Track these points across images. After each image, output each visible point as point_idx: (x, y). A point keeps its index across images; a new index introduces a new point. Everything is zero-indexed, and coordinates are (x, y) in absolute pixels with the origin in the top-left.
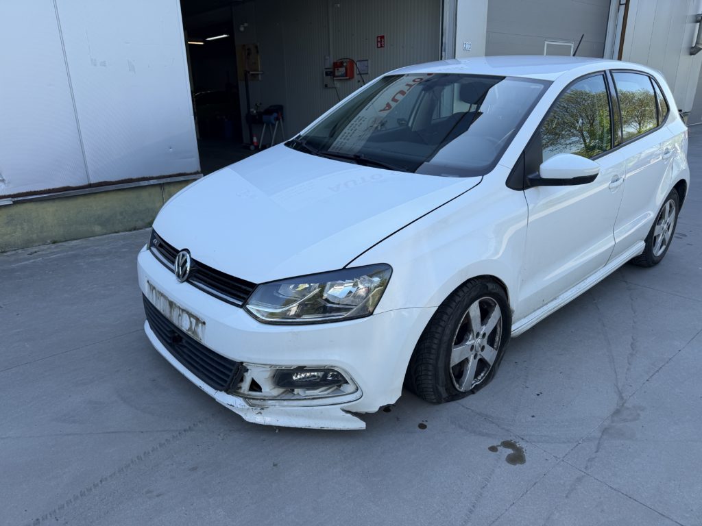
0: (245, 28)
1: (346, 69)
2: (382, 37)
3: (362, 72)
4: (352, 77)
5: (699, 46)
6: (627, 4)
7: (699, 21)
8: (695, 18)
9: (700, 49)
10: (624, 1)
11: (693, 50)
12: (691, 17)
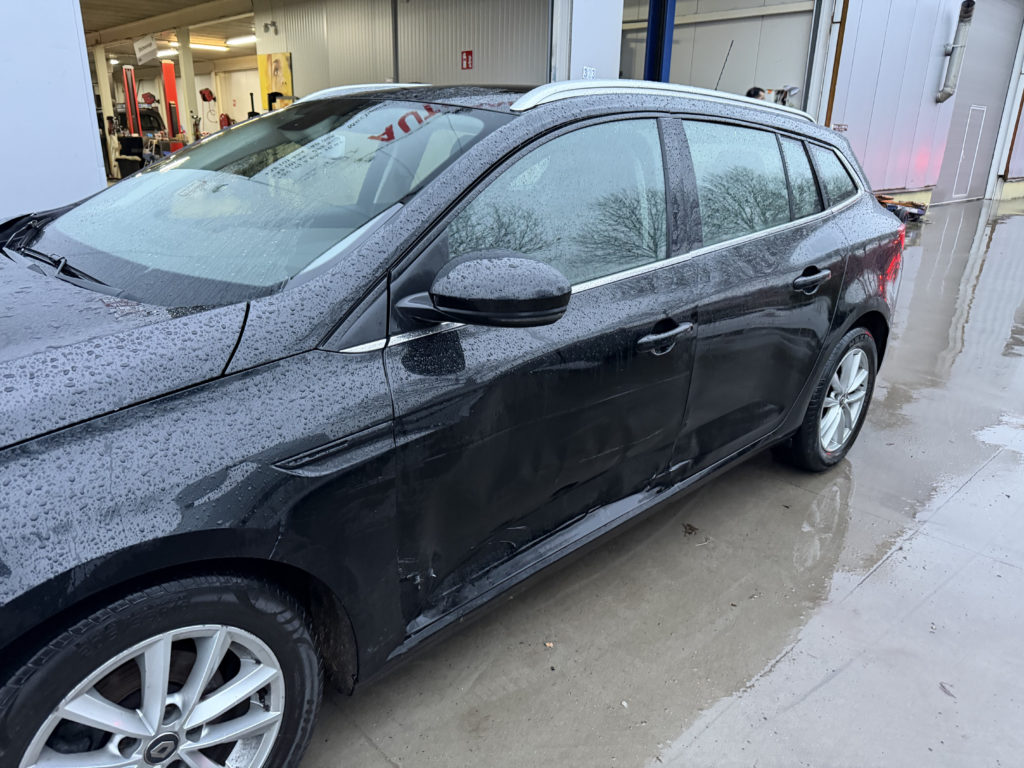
2: (469, 53)
5: (948, 90)
6: (842, 23)
7: (949, 54)
8: (943, 49)
9: (950, 95)
10: (838, 18)
11: (939, 95)
12: (937, 47)
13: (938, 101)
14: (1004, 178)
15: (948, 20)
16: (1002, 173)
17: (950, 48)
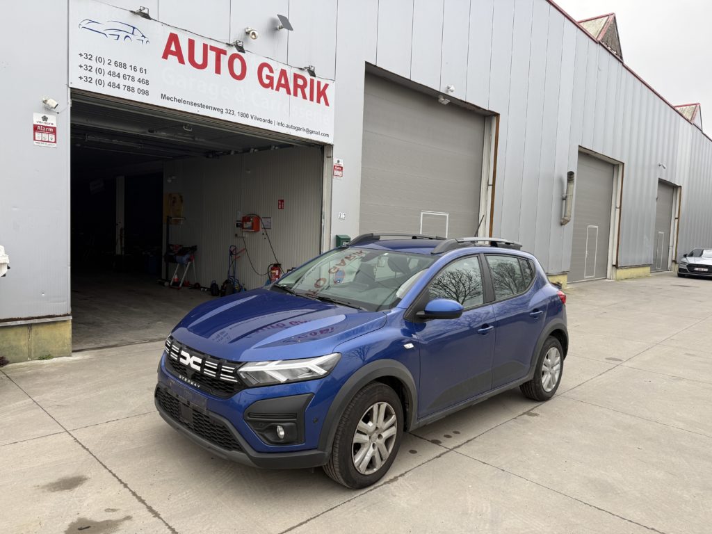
0: (172, 180)
1: (252, 224)
2: (282, 201)
3: (266, 227)
4: (257, 230)
5: (566, 218)
6: (493, 185)
7: (564, 199)
8: (560, 197)
9: (568, 221)
10: (491, 183)
11: (562, 221)
12: (556, 195)
13: (562, 224)
14: (616, 266)
15: (561, 181)
16: (614, 263)
17: (564, 196)
